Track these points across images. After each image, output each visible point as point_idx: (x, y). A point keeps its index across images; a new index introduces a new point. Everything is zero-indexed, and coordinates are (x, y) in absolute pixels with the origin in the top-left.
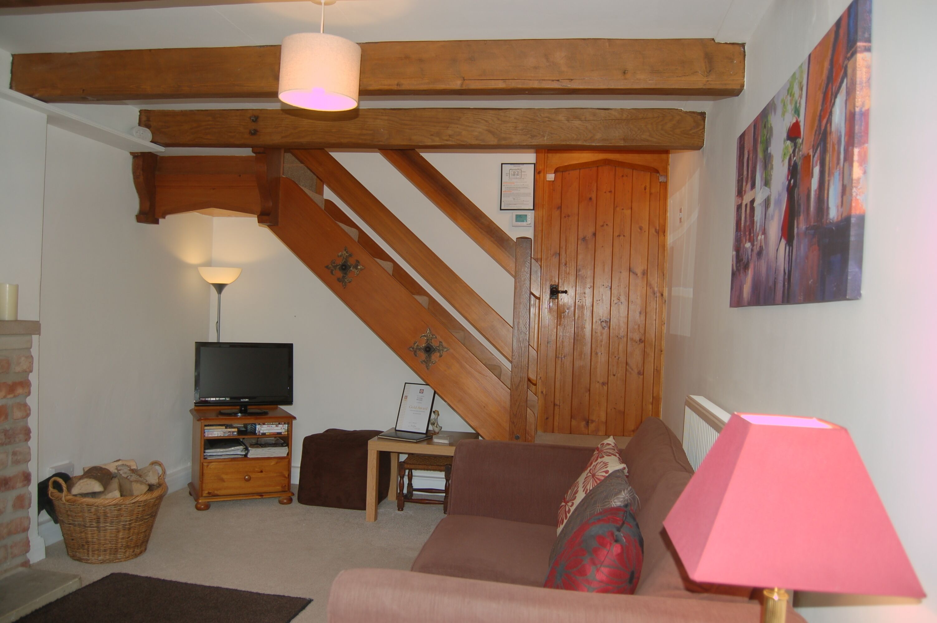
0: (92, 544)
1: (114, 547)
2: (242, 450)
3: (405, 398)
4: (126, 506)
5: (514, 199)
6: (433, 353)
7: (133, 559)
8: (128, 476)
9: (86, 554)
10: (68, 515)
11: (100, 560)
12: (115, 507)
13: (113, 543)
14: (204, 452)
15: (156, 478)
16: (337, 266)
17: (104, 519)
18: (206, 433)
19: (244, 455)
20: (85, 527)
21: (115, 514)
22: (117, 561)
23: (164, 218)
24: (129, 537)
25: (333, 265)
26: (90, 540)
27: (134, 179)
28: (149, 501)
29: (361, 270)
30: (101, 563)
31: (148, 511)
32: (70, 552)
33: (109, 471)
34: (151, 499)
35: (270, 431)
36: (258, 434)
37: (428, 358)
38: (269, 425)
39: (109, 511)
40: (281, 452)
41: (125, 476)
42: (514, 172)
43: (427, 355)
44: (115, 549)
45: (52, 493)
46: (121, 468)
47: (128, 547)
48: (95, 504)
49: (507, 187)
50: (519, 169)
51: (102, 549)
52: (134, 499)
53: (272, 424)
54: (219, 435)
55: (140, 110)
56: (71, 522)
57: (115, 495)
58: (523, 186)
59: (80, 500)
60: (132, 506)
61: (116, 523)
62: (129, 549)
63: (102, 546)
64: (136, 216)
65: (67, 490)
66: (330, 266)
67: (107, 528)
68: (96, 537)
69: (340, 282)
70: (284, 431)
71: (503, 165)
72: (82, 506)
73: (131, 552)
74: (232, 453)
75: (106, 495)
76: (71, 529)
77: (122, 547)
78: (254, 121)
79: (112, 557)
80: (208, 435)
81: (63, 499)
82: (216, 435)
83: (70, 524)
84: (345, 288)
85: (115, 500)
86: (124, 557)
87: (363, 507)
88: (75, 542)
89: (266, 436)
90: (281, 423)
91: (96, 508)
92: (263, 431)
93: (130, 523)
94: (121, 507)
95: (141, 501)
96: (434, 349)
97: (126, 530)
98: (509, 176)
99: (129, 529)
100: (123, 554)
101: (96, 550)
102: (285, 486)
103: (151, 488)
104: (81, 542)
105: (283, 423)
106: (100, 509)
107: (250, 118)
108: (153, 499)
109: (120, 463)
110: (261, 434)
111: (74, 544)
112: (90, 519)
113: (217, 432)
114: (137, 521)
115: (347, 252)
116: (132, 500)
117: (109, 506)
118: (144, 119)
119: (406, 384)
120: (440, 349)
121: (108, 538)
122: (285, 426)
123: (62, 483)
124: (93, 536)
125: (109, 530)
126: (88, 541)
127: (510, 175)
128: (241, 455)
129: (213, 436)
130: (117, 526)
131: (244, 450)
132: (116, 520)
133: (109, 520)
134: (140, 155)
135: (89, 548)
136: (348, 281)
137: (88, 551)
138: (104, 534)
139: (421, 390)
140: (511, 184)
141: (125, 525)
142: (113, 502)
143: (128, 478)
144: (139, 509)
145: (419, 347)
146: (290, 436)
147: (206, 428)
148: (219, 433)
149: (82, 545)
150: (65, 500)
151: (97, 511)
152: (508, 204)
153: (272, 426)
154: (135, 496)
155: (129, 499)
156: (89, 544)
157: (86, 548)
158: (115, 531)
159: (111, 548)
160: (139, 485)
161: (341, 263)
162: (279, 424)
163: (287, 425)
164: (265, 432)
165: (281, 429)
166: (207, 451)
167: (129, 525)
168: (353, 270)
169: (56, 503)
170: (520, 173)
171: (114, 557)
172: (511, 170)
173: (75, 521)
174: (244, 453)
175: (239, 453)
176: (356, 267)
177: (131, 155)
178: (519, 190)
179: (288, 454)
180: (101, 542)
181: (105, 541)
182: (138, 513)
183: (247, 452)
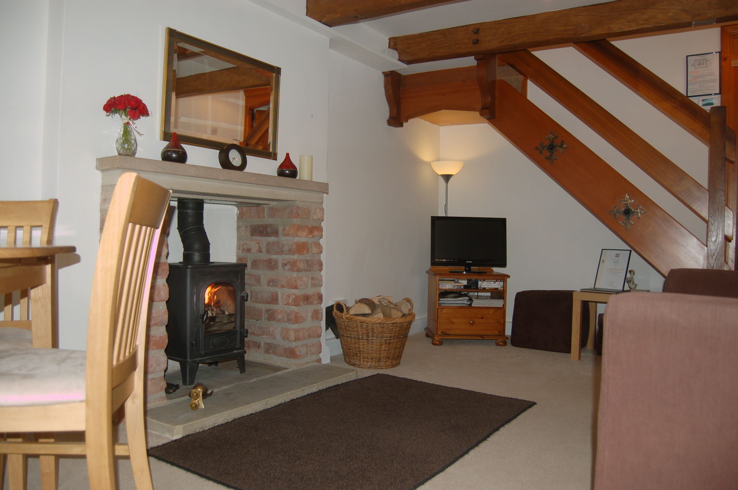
0: (363, 352)
1: (378, 356)
2: (467, 300)
3: (602, 262)
4: (387, 325)
5: (700, 86)
6: (632, 215)
7: (391, 368)
8: (388, 305)
9: (358, 361)
10: (347, 330)
11: (368, 366)
12: (380, 325)
13: (377, 353)
14: (439, 300)
15: (407, 310)
16: (545, 147)
17: (372, 334)
18: (440, 285)
19: (469, 304)
20: (359, 339)
21: (379, 331)
22: (380, 368)
23: (407, 121)
24: (389, 350)
25: (542, 146)
26: (361, 349)
27: (386, 92)
28: (404, 324)
29: (566, 148)
30: (369, 368)
31: (402, 332)
32: (347, 359)
33: (374, 302)
34: (404, 322)
35: (489, 286)
36: (479, 288)
37: (627, 220)
38: (488, 282)
39: (375, 328)
40: (498, 303)
41: (386, 305)
42: (700, 62)
43: (626, 217)
44: (379, 358)
45: (335, 313)
46: (382, 300)
47: (388, 358)
48: (366, 322)
49: (693, 76)
50: (703, 59)
51: (370, 357)
52: (393, 320)
53: (491, 281)
54: (450, 288)
55: (390, 38)
56: (349, 335)
57: (379, 316)
58: (708, 74)
59: (355, 318)
60: (392, 326)
61: (380, 337)
62: (389, 360)
63: (370, 355)
64: (387, 120)
65: (346, 311)
66: (539, 147)
67: (374, 341)
68: (366, 348)
69: (548, 160)
70: (500, 287)
71: (688, 57)
72: (357, 323)
73: (390, 362)
74: (459, 302)
75: (373, 316)
76: (348, 341)
77: (384, 358)
78: (476, 32)
79: (377, 364)
80: (442, 287)
81: (344, 317)
82: (448, 288)
83: (347, 337)
84: (552, 164)
85: (380, 319)
86: (385, 365)
87: (568, 351)
88: (351, 351)
89: (486, 290)
90: (498, 281)
91: (366, 325)
92: (484, 287)
93: (390, 339)
94: (384, 326)
95: (398, 323)
96: (632, 212)
97: (387, 344)
98: (694, 66)
99: (389, 344)
100: (384, 363)
101: (366, 358)
102: (501, 331)
103: (404, 315)
104: (355, 351)
105: (499, 281)
106: (369, 326)
107: (473, 31)
108: (406, 322)
109: (381, 297)
110: (482, 289)
111: (350, 353)
112: (362, 333)
113: (448, 286)
114: (395, 338)
115: (553, 135)
116: (392, 321)
117: (376, 323)
118: (392, 44)
119: (603, 250)
120: (638, 211)
121: (374, 349)
122: (501, 283)
123: (343, 305)
124: (364, 347)
125: (375, 343)
126: (360, 351)
127: (696, 65)
128: (466, 304)
129: (445, 288)
130: (381, 340)
131: (469, 300)
132: (380, 335)
133: (375, 335)
134: (389, 73)
135: (361, 356)
136: (555, 159)
137: (360, 358)
138: (372, 346)
139: (616, 254)
140: (697, 73)
141: (387, 340)
142: (378, 321)
143: (388, 306)
144: (396, 329)
145: (619, 211)
146: (505, 291)
147: (440, 282)
148: (450, 286)
149: (356, 353)
150: (345, 318)
151: (367, 327)
152: (694, 91)
153: (490, 283)
154: (394, 318)
155: (390, 320)
156: (360, 353)
157: (358, 355)
158: (379, 344)
159: (376, 357)
160: (396, 311)
161: (548, 144)
162: (497, 281)
163: (502, 283)
164: (485, 287)
165: (498, 285)
166: (441, 299)
167: (389, 341)
168: (559, 149)
169: (338, 321)
170: (705, 62)
171: (378, 364)
172: (697, 61)
173: (351, 334)
174: (469, 303)
175: (465, 302)
176: (561, 146)
177: (383, 74)
178: (705, 78)
179: (503, 306)
180: (369, 352)
181: (372, 351)
182: (396, 332)
183: (471, 302)
